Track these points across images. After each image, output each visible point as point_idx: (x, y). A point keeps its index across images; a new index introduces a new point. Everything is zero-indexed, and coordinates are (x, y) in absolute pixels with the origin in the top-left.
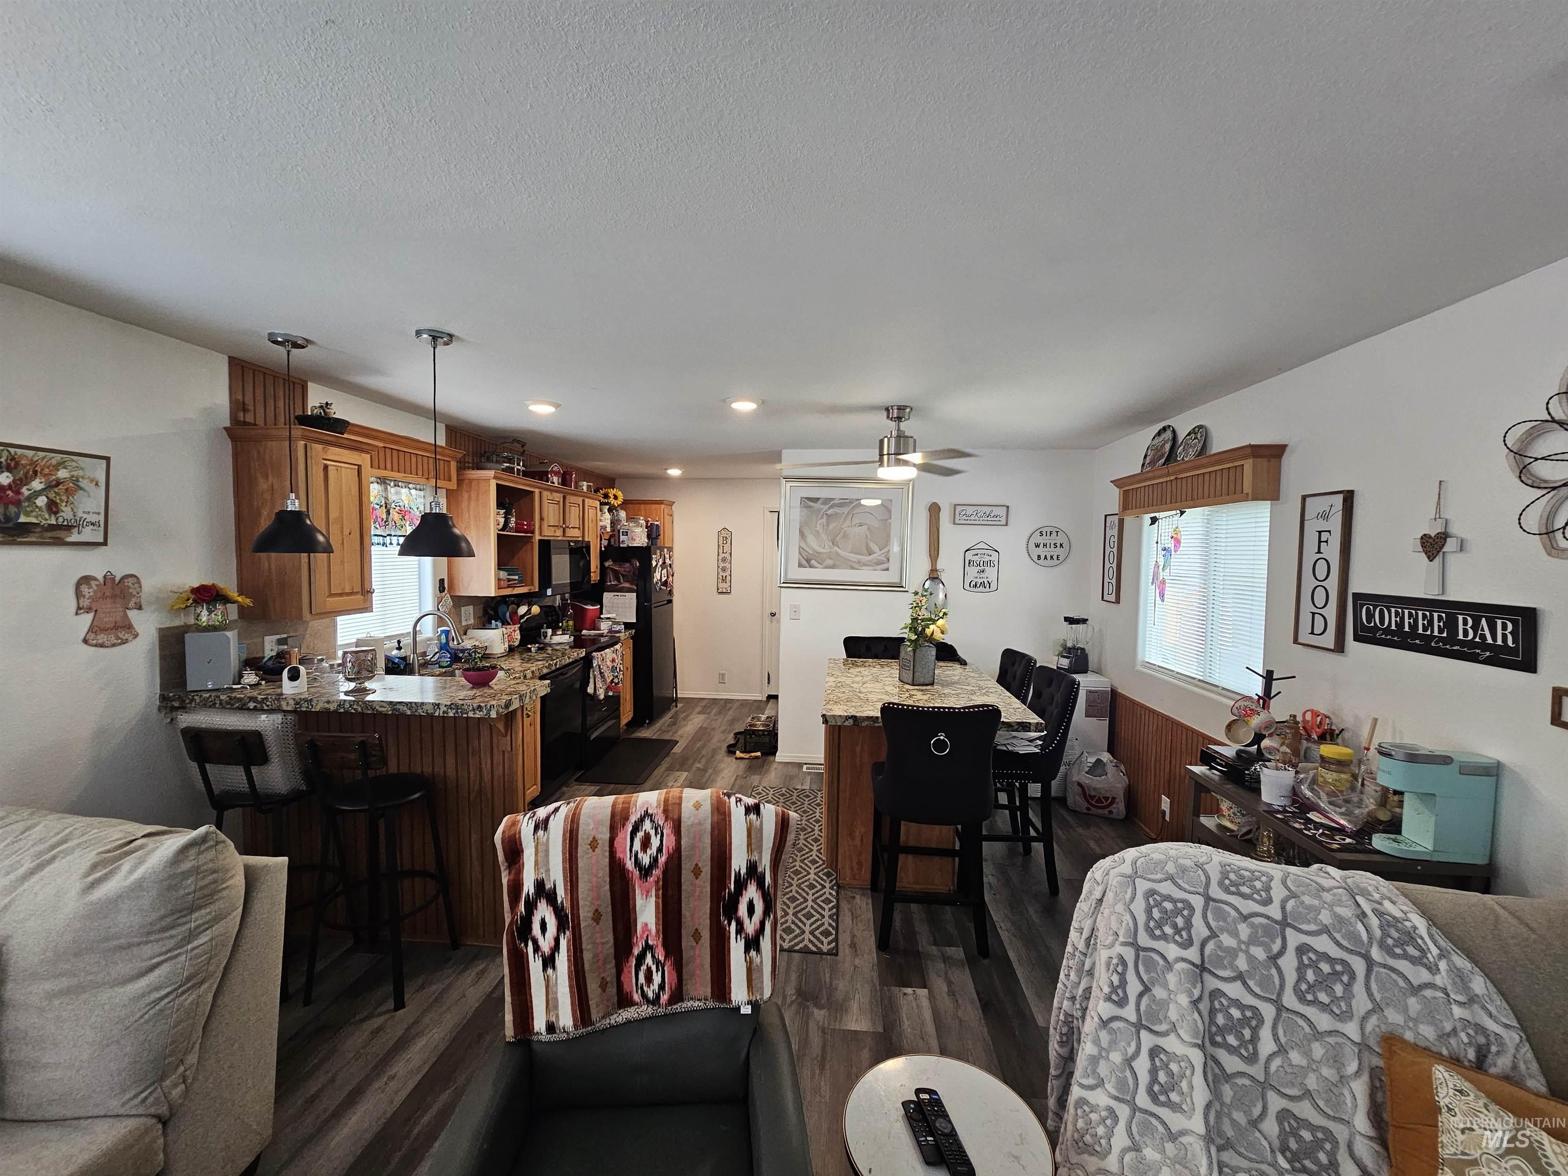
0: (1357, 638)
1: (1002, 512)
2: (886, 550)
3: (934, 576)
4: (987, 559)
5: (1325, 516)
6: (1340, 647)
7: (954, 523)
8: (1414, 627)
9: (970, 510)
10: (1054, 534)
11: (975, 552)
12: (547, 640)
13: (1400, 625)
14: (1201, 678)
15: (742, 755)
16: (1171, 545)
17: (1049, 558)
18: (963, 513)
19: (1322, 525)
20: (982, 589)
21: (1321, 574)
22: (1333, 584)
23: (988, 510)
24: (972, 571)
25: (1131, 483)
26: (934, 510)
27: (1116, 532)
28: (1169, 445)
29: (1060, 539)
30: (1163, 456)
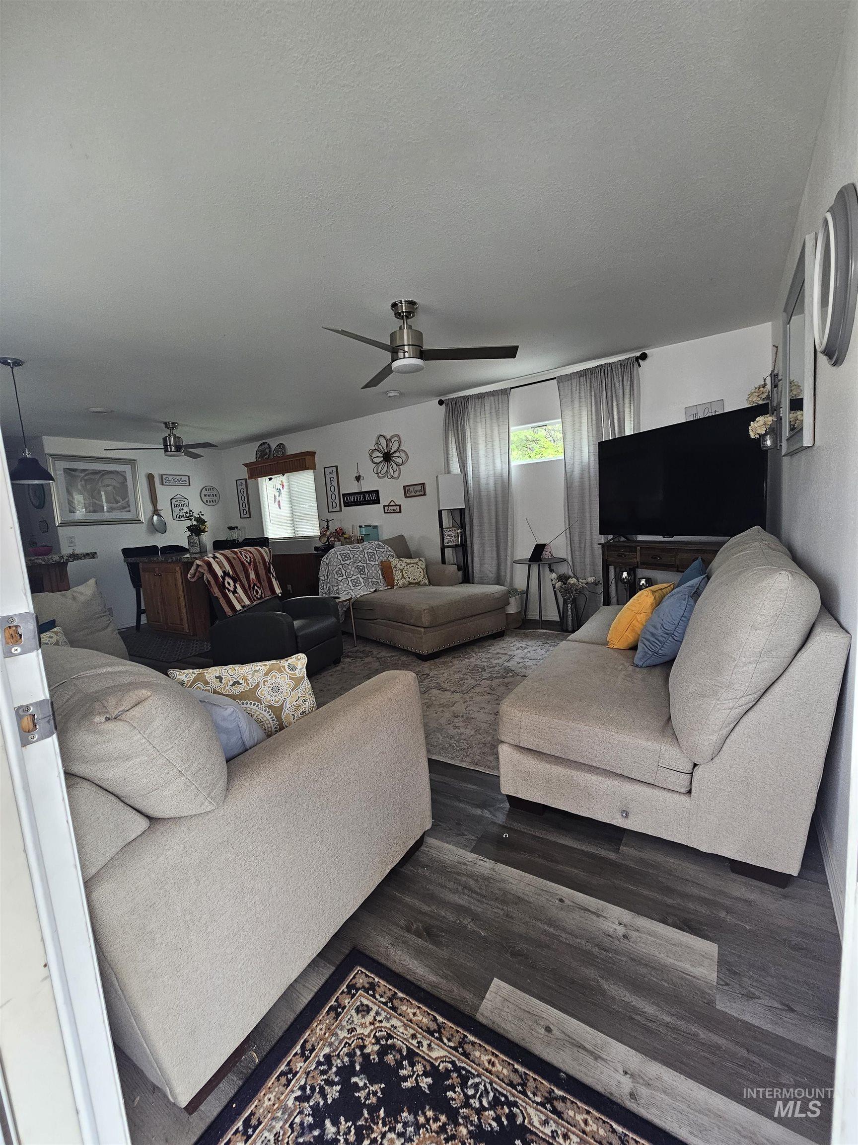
0: (345, 506)
1: (186, 479)
2: (127, 500)
3: (156, 512)
4: (183, 503)
5: (331, 473)
6: (341, 510)
7: (163, 484)
8: (357, 500)
9: (170, 478)
10: (212, 490)
11: (176, 500)
13: (354, 500)
16: (281, 487)
17: (212, 501)
18: (167, 479)
19: (331, 476)
21: (333, 490)
22: (336, 493)
23: (179, 478)
24: (177, 510)
25: (252, 466)
26: (150, 478)
27: (244, 487)
28: (267, 451)
29: (215, 492)
30: (266, 454)
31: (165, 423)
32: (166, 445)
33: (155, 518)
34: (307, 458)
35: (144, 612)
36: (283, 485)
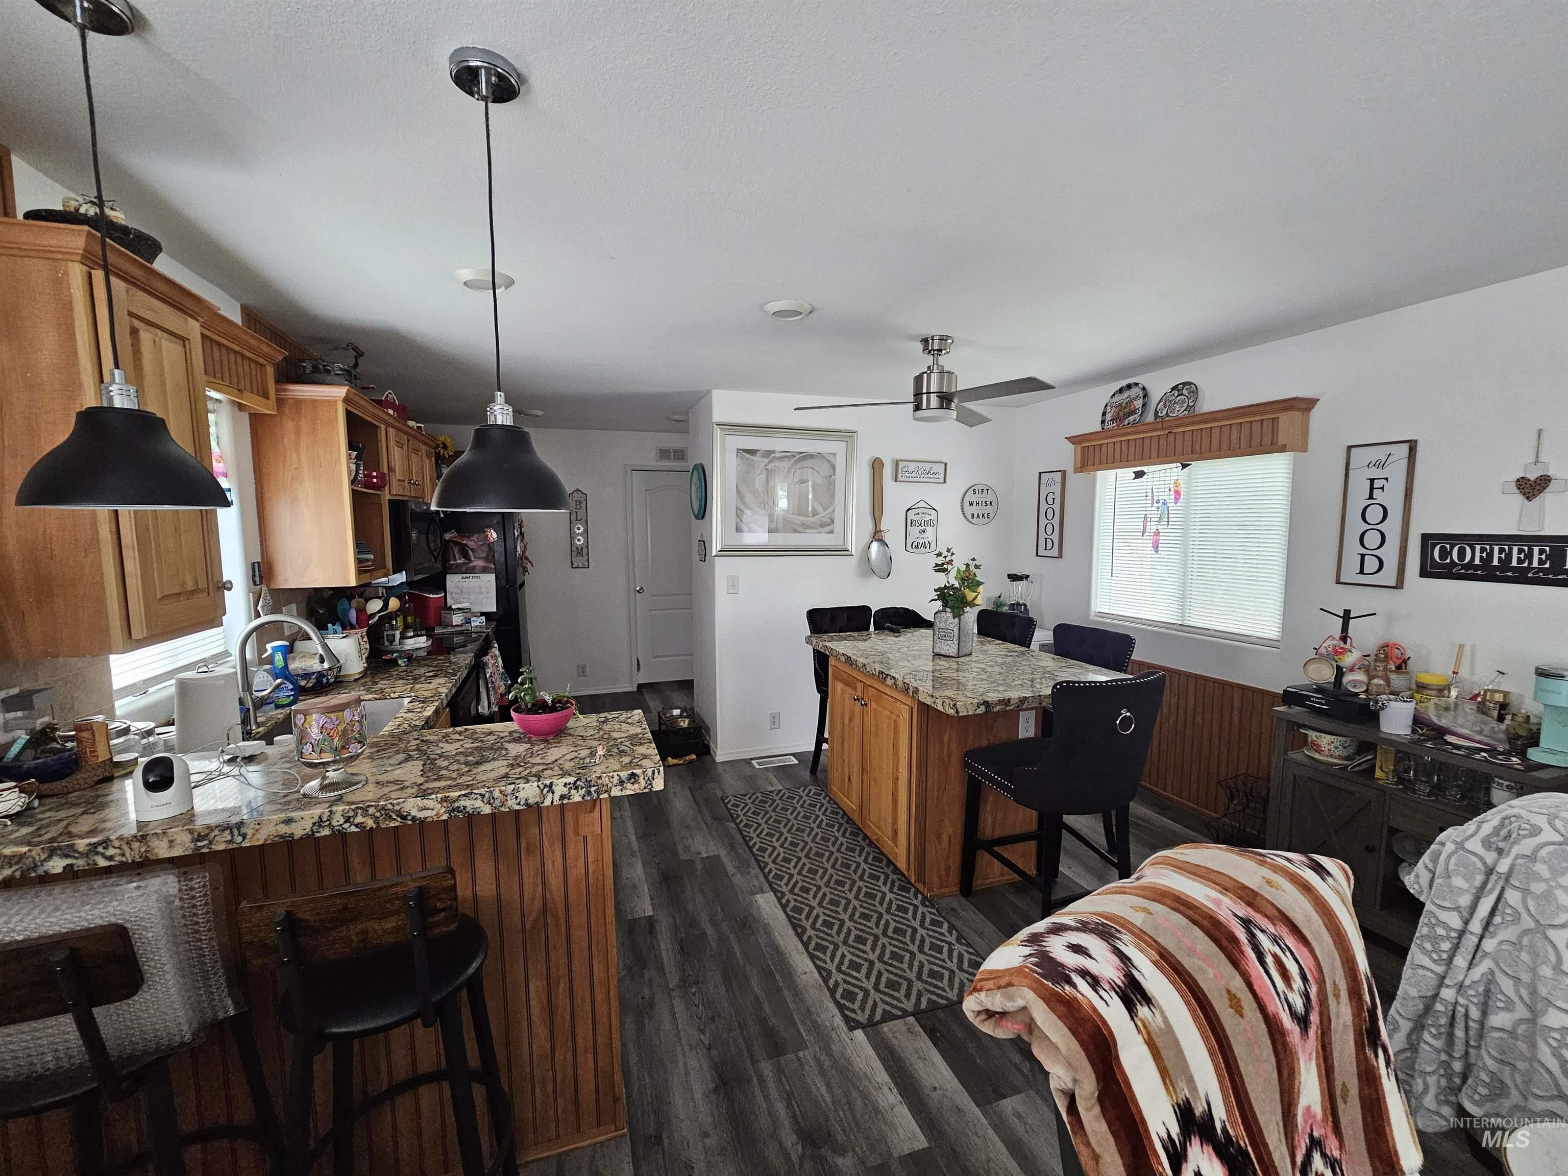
0: (1424, 573)
1: (940, 468)
2: (831, 509)
3: (877, 536)
4: (927, 518)
5: (1381, 464)
6: (1399, 584)
7: (896, 479)
9: (912, 467)
10: (985, 491)
11: (917, 511)
12: (396, 645)
14: (1180, 623)
15: (675, 761)
16: (1169, 497)
17: (981, 516)
18: (905, 470)
19: (1375, 471)
20: (922, 550)
21: (1374, 519)
22: (1392, 528)
23: (927, 466)
24: (914, 531)
25: (1087, 441)
26: (876, 466)
27: (1057, 489)
28: (1138, 404)
29: (990, 497)
30: (1133, 412)
31: (925, 341)
32: (918, 394)
33: (875, 546)
34: (1285, 419)
35: (826, 741)
36: (1177, 493)
